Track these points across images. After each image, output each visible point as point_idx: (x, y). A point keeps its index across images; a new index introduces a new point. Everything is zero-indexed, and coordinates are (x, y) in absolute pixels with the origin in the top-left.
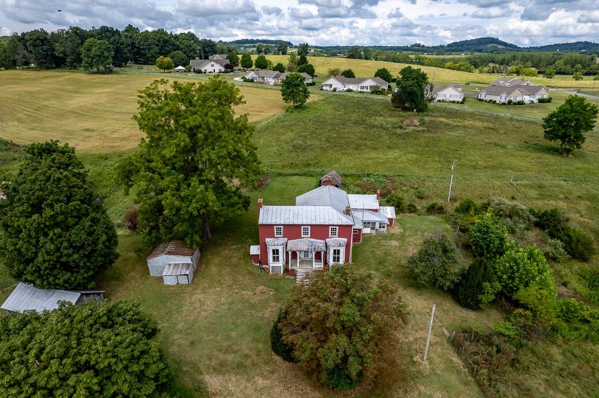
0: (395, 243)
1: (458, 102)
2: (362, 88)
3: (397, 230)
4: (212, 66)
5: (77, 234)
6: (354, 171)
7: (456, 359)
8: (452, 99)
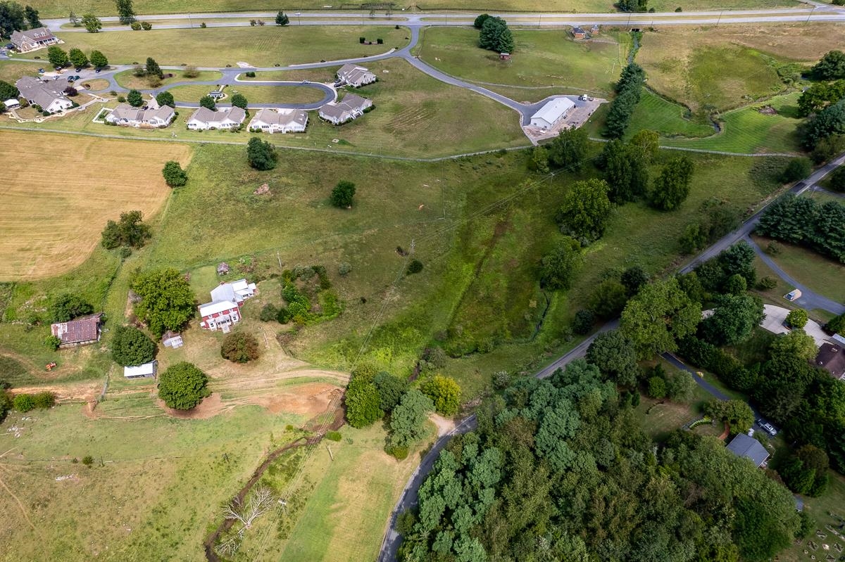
0: (258, 301)
1: (302, 132)
2: (224, 125)
3: (258, 293)
4: (57, 103)
5: (145, 347)
6: (233, 256)
7: (278, 343)
8: (297, 130)
